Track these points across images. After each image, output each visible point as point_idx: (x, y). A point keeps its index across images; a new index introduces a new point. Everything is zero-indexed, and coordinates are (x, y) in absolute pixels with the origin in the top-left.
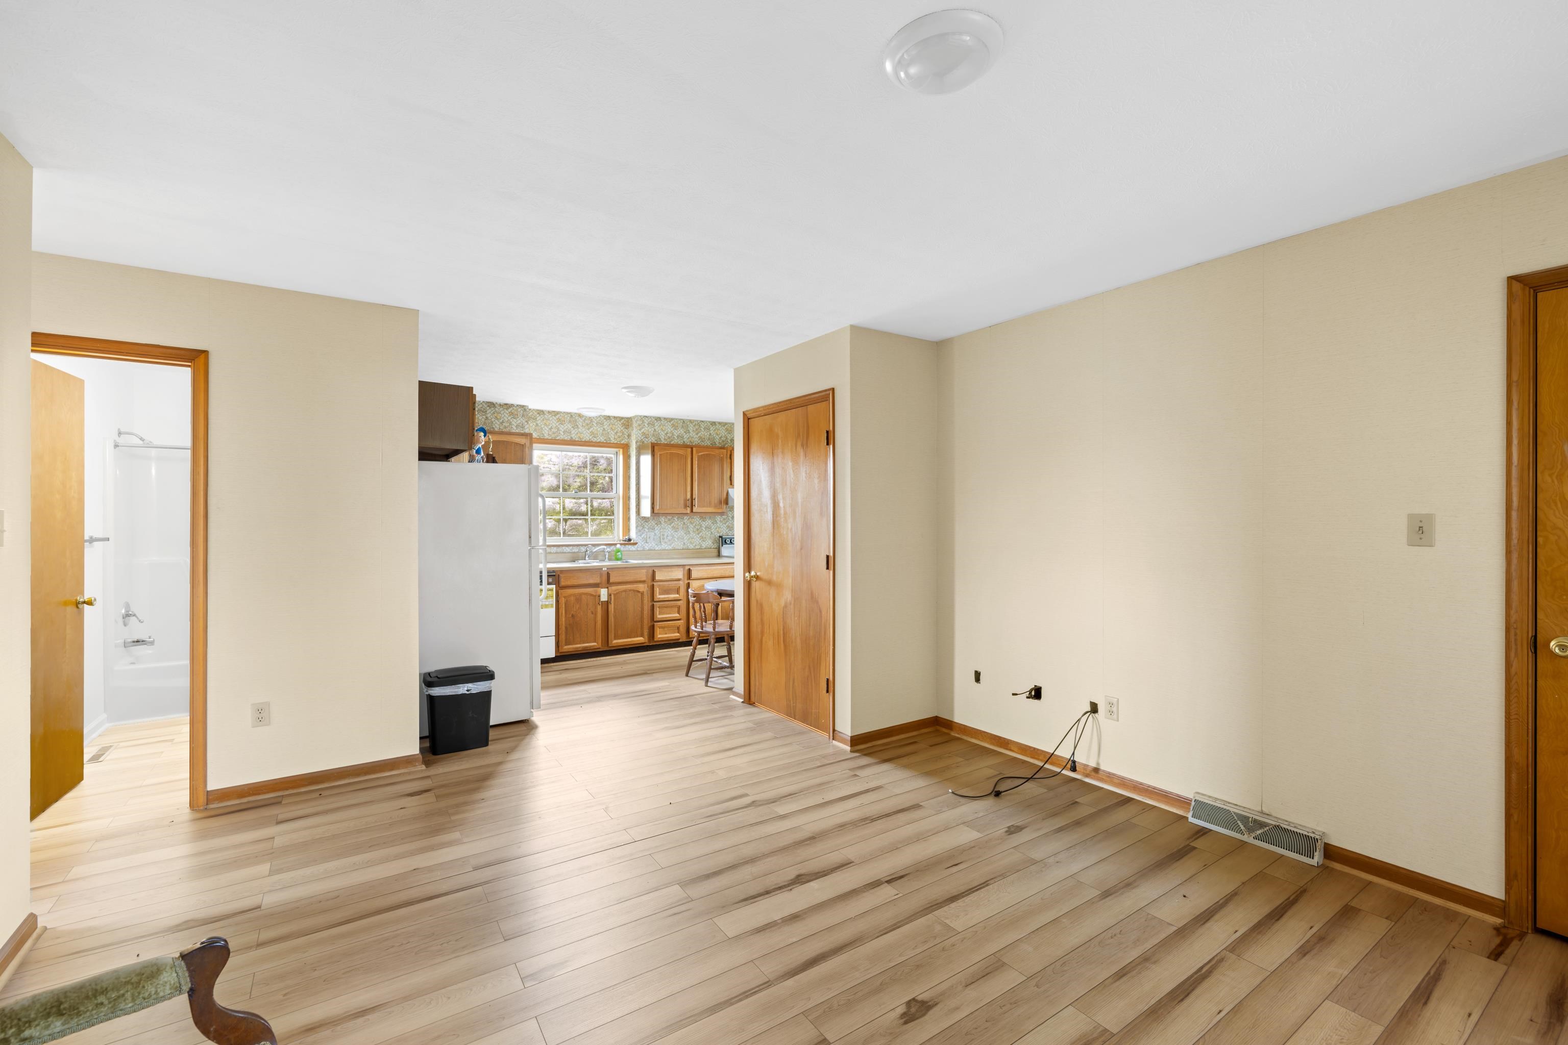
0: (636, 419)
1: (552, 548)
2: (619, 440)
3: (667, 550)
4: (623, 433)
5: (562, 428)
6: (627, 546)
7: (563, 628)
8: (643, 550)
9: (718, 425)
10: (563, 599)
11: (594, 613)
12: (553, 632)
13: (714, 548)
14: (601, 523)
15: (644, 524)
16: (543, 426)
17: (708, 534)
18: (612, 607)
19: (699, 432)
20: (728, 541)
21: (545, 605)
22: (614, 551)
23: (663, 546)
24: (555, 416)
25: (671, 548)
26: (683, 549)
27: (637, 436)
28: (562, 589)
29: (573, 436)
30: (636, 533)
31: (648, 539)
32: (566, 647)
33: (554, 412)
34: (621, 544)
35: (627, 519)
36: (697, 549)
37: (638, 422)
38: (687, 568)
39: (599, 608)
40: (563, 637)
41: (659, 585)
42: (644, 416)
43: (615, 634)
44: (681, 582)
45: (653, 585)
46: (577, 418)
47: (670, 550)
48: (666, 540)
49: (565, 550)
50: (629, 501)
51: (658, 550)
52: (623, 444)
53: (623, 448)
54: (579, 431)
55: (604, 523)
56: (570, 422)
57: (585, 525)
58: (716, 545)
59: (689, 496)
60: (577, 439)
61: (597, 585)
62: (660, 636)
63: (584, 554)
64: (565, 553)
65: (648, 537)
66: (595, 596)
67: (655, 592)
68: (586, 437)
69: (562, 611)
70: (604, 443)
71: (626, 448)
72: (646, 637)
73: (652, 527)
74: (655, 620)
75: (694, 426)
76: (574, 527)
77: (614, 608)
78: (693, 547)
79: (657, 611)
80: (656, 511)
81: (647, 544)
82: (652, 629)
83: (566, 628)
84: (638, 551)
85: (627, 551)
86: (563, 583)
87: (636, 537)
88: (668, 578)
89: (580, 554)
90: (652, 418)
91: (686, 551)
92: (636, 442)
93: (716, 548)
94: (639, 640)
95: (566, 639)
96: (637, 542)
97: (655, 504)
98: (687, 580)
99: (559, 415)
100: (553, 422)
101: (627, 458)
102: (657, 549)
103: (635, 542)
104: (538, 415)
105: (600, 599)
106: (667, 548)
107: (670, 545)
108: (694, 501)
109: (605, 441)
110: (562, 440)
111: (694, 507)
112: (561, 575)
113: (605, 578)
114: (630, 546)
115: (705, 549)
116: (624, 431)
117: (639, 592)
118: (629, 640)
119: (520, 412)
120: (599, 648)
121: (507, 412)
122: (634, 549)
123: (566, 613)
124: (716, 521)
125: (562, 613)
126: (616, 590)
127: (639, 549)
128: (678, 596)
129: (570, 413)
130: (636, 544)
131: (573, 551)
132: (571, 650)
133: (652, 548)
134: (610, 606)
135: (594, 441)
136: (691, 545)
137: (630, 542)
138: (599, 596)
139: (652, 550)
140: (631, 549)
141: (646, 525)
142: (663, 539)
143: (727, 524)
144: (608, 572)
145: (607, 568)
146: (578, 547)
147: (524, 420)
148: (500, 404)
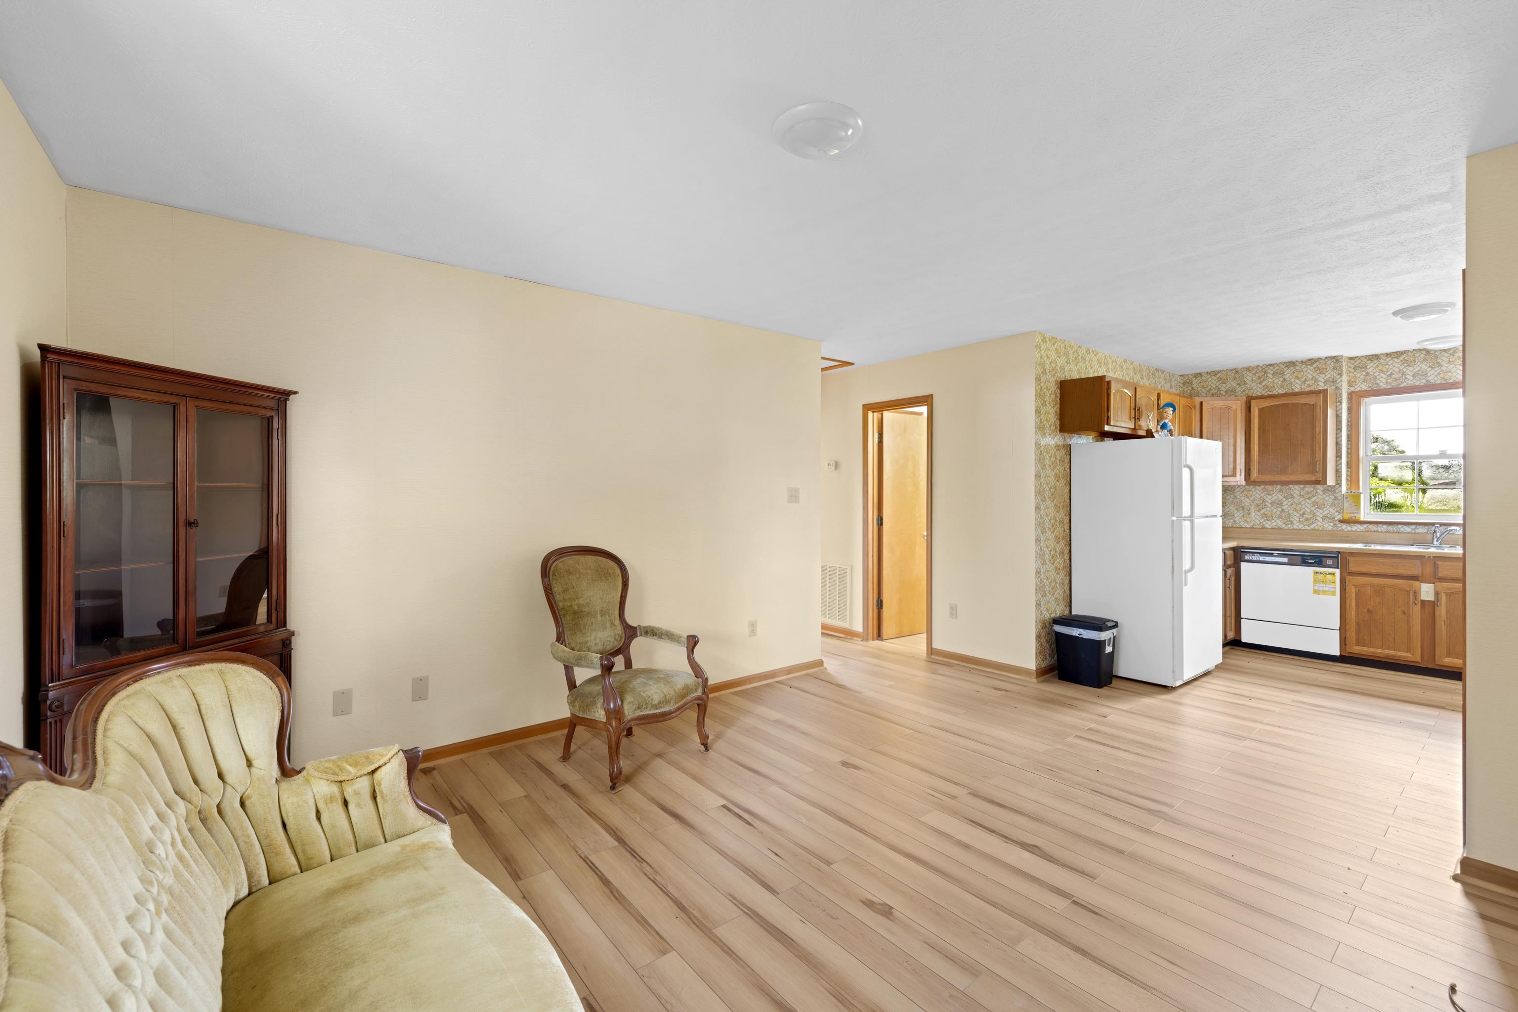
1: (1380, 525)
5: (1410, 371)
7: (1352, 623)
10: (1353, 587)
11: (1408, 614)
12: (1336, 626)
18: (1441, 612)
21: (1323, 591)
24: (1398, 358)
28: (1351, 576)
29: (1431, 378)
32: (1356, 648)
39: (1417, 609)
43: (1448, 648)
46: (1438, 353)
49: (1402, 529)
54: (1442, 370)
56: (1424, 361)
61: (1416, 579)
66: (1409, 592)
69: (1352, 602)
76: (1440, 499)
77: (1447, 612)
83: (1358, 624)
86: (1352, 568)
99: (1404, 356)
100: (1395, 365)
105: (1418, 597)
112: (1345, 558)
113: (1429, 568)
119: (1331, 364)
120: (1418, 662)
121: (1312, 369)
123: (1357, 605)
125: (1351, 605)
126: (1448, 589)
131: (1417, 531)
132: (1365, 653)
134: (1437, 609)
138: (1418, 593)
144: (1435, 562)
145: (1433, 557)
146: (1426, 527)
147: (1335, 373)
148: (1302, 361)
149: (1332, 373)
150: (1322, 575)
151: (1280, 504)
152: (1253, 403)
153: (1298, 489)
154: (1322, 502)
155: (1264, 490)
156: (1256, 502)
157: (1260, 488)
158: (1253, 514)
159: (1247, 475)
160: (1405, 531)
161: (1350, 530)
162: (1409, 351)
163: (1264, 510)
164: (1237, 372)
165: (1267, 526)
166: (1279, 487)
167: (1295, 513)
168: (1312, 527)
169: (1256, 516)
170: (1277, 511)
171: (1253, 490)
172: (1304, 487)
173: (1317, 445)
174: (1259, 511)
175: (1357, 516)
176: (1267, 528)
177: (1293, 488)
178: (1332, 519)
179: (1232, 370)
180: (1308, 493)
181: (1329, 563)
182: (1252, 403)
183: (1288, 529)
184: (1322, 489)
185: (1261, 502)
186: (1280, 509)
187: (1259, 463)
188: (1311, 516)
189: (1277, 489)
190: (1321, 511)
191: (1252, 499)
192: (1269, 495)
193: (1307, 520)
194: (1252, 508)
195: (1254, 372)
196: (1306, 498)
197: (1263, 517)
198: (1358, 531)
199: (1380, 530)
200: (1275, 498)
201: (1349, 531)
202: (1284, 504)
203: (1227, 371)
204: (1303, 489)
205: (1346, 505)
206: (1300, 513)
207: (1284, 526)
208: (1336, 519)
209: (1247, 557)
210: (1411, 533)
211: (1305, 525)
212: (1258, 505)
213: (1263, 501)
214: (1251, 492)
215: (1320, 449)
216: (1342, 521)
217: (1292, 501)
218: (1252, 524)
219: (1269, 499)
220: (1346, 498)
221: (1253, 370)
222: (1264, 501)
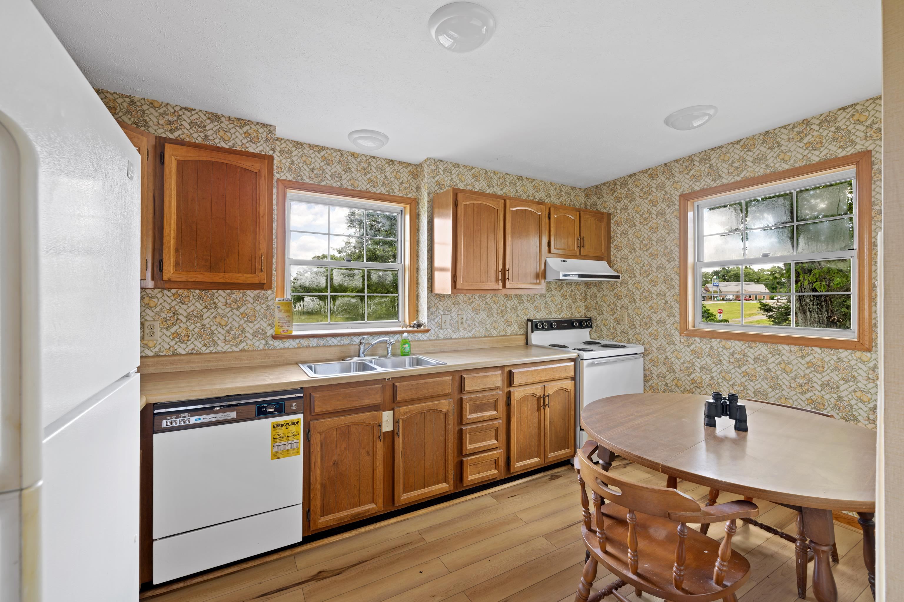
0: (428, 163)
1: (311, 339)
2: (404, 192)
3: (467, 338)
4: (410, 185)
5: (329, 170)
6: (416, 334)
7: (317, 487)
8: (436, 340)
9: (525, 180)
10: (318, 434)
11: (372, 454)
12: (299, 498)
13: (520, 334)
14: (381, 302)
15: (438, 304)
16: (301, 165)
17: (514, 316)
18: (399, 442)
19: (504, 187)
20: (540, 326)
21: (285, 451)
22: (399, 342)
23: (461, 333)
24: (319, 152)
25: (470, 335)
26: (485, 337)
27: (430, 185)
28: (316, 419)
29: (344, 182)
30: (428, 316)
31: (443, 325)
32: (322, 520)
33: (317, 146)
34: (408, 332)
35: (415, 298)
36: (502, 336)
37: (431, 167)
38: (507, 369)
39: (380, 447)
40: (317, 503)
41: (471, 399)
42: (439, 160)
43: (404, 484)
44: (499, 392)
45: (461, 399)
46: (349, 158)
47: (470, 338)
48: (465, 326)
49: (330, 342)
50: (418, 274)
51: (455, 339)
52: (410, 198)
53: (410, 204)
54: (352, 177)
55: (385, 302)
56: (340, 162)
57: (360, 305)
58: (523, 331)
59: (501, 267)
60: (349, 187)
61: (378, 408)
62: (471, 478)
63: (358, 347)
64: (330, 346)
65: (443, 321)
66: (373, 427)
67: (464, 410)
68: (363, 185)
69: (317, 458)
70: (387, 195)
71: (414, 203)
72: (452, 482)
73: (447, 308)
74: (464, 453)
75: (499, 178)
76: (346, 308)
77: (404, 440)
78: (496, 333)
79: (467, 438)
80: (459, 286)
81: (442, 331)
82: (460, 467)
83: (323, 486)
84: (430, 340)
85: (416, 341)
86: (318, 408)
87: (428, 322)
88: (483, 387)
89: (353, 347)
90: (449, 164)
91: (489, 338)
92: (429, 194)
93: (523, 334)
94: (442, 487)
95: (323, 506)
96: (430, 328)
97: (458, 275)
98: (507, 387)
99: (324, 152)
100: (317, 160)
101: (415, 218)
102: (454, 337)
103: (426, 328)
104: (294, 149)
105: (380, 430)
106: (466, 336)
107: (470, 331)
108: (507, 272)
109: (387, 193)
110: (329, 186)
111: (507, 281)
112: (313, 394)
113: (389, 393)
114: (420, 335)
115: (510, 335)
116: (411, 181)
117: (440, 412)
118: (427, 490)
119: (262, 133)
120: (379, 511)
121: (241, 132)
122: (425, 338)
123: (323, 459)
124: (523, 300)
125: (316, 462)
126: (406, 413)
127: (431, 338)
128: (495, 412)
129: (340, 151)
130: (428, 331)
131: (342, 342)
132: (331, 523)
133: (448, 336)
134: (396, 439)
135: (372, 191)
136: (495, 331)
137: (419, 329)
138: (380, 426)
139: (448, 339)
140: (421, 339)
141: (441, 306)
142: (462, 323)
143: (534, 304)
144: (394, 384)
145: (392, 378)
146: (349, 338)
147: (268, 146)
148: (229, 118)
149: (264, 145)
150: (284, 428)
151: (200, 317)
152: (168, 149)
153: (224, 295)
154: (252, 313)
155: (176, 296)
156: (163, 315)
157: (169, 294)
158: (158, 334)
159: (156, 269)
160: (333, 344)
161: (282, 347)
162: (328, 148)
163: (176, 327)
164: (133, 102)
165: (180, 351)
166: (197, 291)
167: (219, 329)
168: (241, 347)
169: (164, 337)
170: (194, 328)
171: (159, 296)
172: (231, 293)
173: (261, 233)
174: (167, 329)
175: (289, 330)
176: (180, 355)
177: (216, 294)
178: (264, 335)
179: (123, 96)
180: (236, 301)
181: (294, 408)
182: (166, 148)
183: (210, 353)
184: (252, 295)
185: (172, 314)
186: (199, 325)
187: (177, 250)
188: (240, 332)
189: (195, 294)
190: (251, 325)
191: (157, 309)
192: (183, 304)
193: (235, 337)
194: (157, 324)
195: (161, 111)
196: (234, 308)
197: (174, 339)
198: (291, 348)
199: (311, 345)
200: (193, 308)
201: (281, 349)
202: (204, 317)
203: (116, 96)
204: (229, 295)
205: (278, 316)
206: (225, 329)
207: (204, 348)
208: (268, 334)
209: (165, 424)
210: (338, 346)
211: (232, 346)
212: (166, 320)
213: (174, 314)
214: (155, 300)
215: (264, 239)
216: (274, 337)
217: (216, 313)
218: (156, 349)
219: (183, 310)
220: (278, 307)
221: (159, 108)
222: (176, 313)
